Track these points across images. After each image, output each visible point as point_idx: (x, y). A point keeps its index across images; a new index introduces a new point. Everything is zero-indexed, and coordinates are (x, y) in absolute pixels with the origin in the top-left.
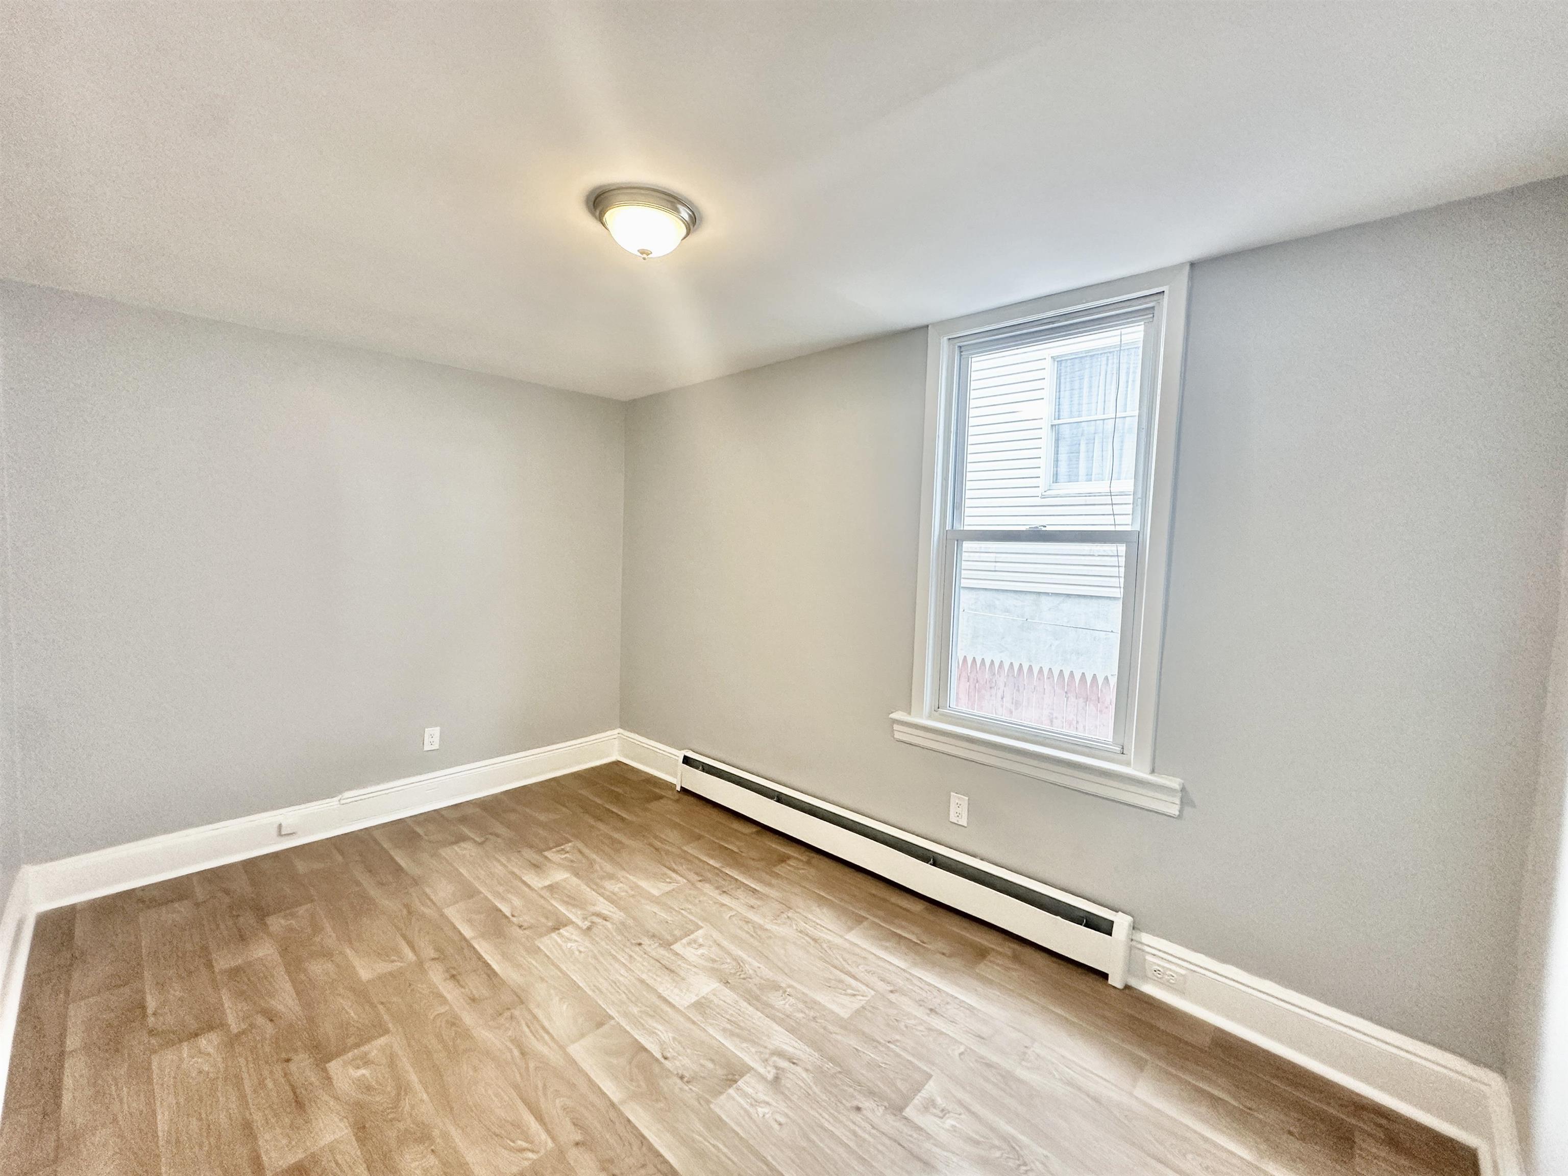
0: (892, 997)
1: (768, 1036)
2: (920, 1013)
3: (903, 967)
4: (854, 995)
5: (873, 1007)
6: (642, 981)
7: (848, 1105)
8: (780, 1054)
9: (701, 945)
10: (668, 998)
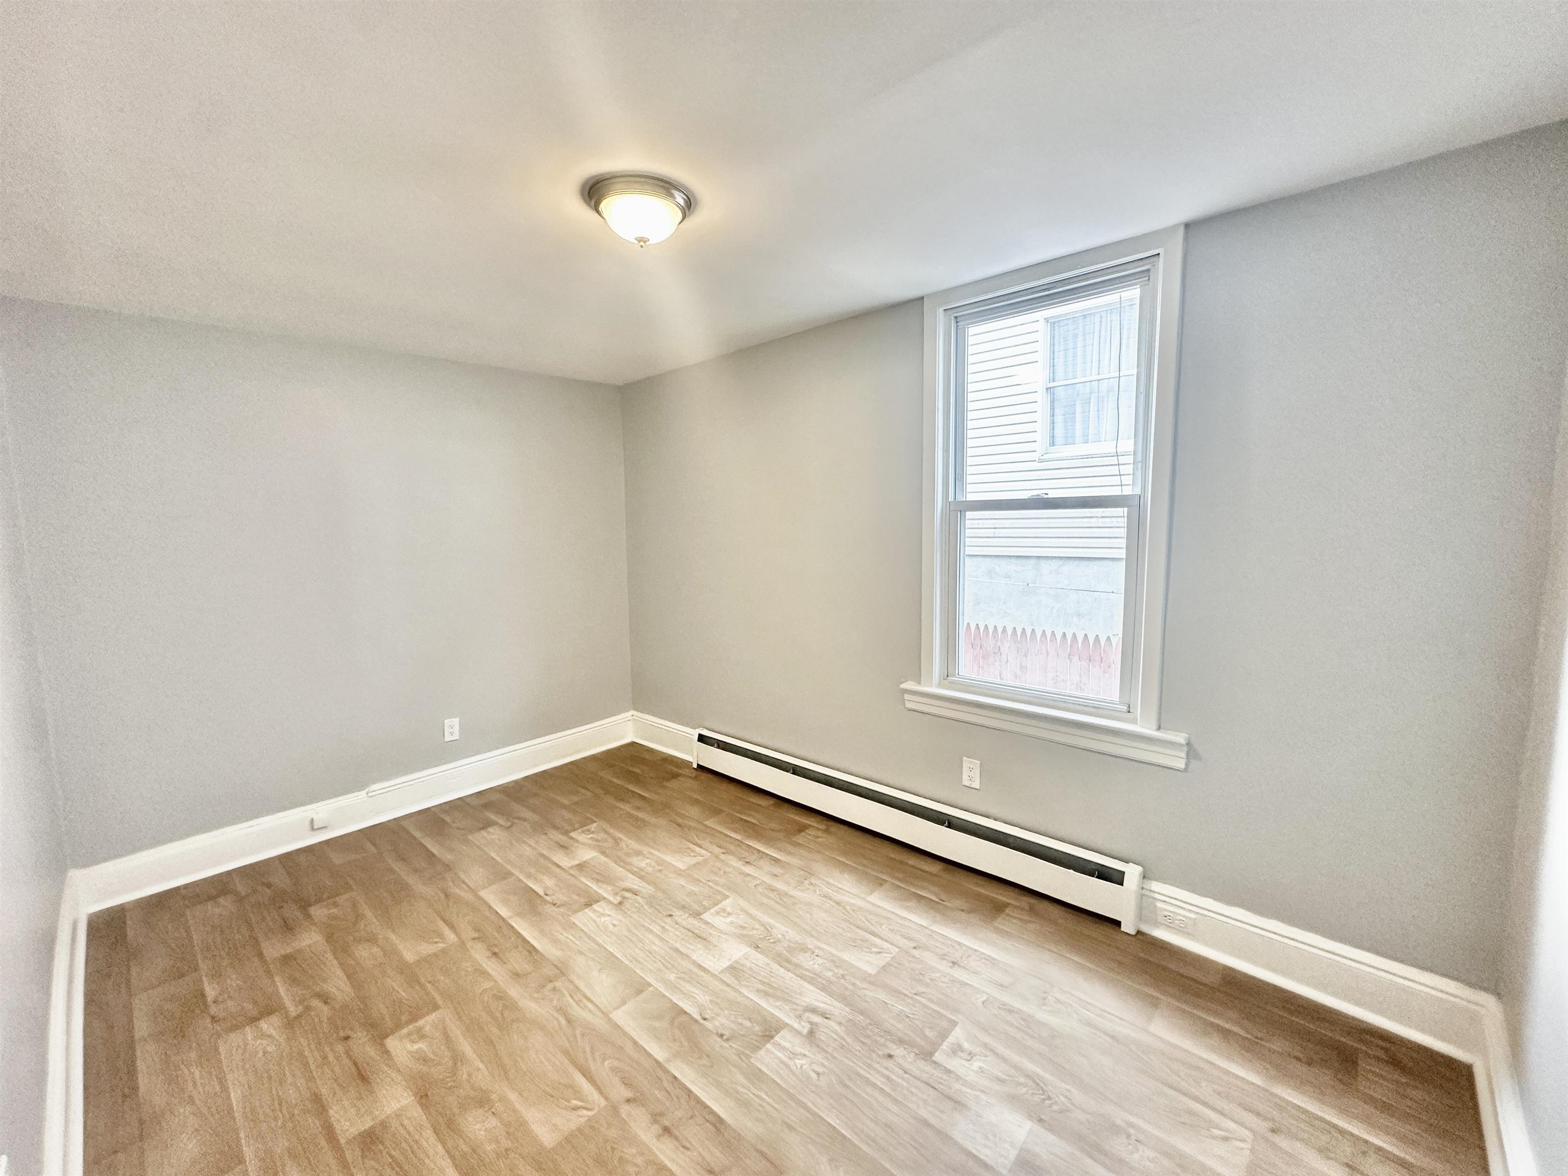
0: (916, 953)
1: (800, 994)
2: (943, 966)
3: (925, 925)
4: (880, 953)
5: (899, 964)
6: (677, 950)
7: (880, 1053)
8: (814, 1011)
9: (729, 914)
10: (702, 964)
